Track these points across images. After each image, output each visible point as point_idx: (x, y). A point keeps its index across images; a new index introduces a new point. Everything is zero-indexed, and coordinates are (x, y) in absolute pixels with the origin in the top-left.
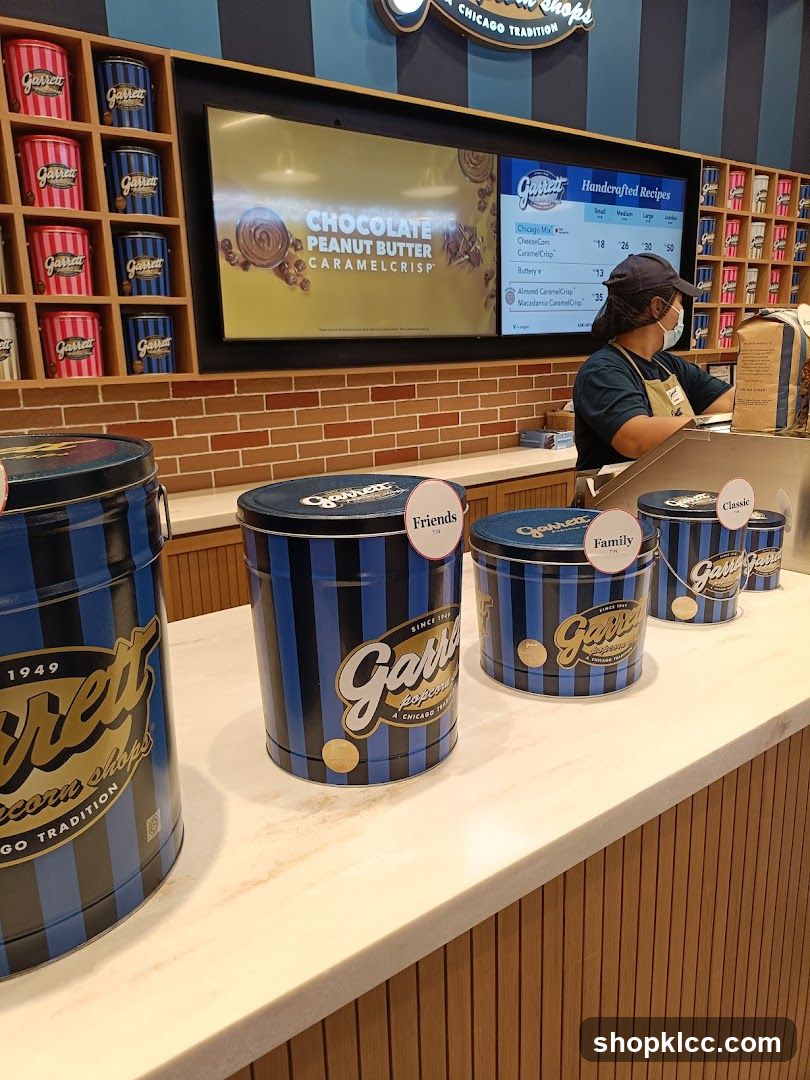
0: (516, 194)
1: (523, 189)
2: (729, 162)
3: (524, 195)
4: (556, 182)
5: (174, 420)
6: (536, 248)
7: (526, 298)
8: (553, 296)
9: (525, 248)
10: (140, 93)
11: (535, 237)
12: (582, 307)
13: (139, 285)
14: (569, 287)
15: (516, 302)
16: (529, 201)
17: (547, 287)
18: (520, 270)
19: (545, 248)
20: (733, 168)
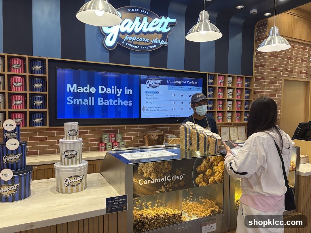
0: (146, 84)
1: (148, 83)
2: (218, 74)
3: (148, 84)
4: (158, 81)
5: (47, 136)
6: (152, 97)
7: (149, 109)
8: (158, 108)
9: (149, 97)
10: (40, 67)
11: (152, 94)
12: (167, 111)
13: (36, 107)
14: (163, 106)
15: (146, 110)
16: (150, 86)
17: (155, 106)
18: (147, 102)
19: (155, 97)
20: (219, 75)
